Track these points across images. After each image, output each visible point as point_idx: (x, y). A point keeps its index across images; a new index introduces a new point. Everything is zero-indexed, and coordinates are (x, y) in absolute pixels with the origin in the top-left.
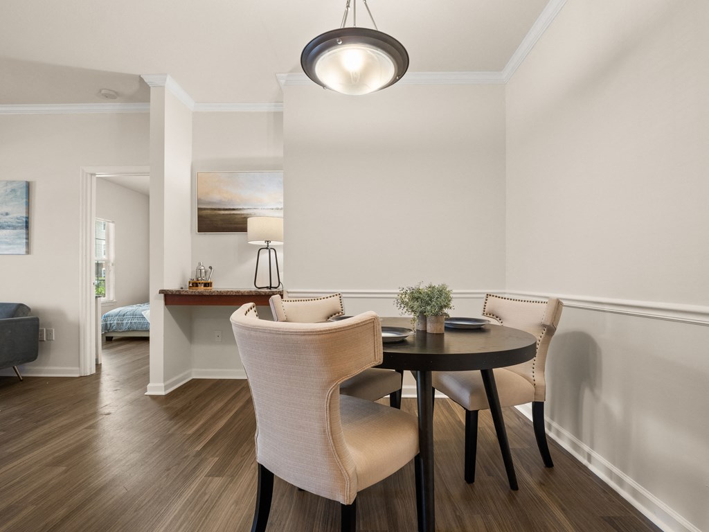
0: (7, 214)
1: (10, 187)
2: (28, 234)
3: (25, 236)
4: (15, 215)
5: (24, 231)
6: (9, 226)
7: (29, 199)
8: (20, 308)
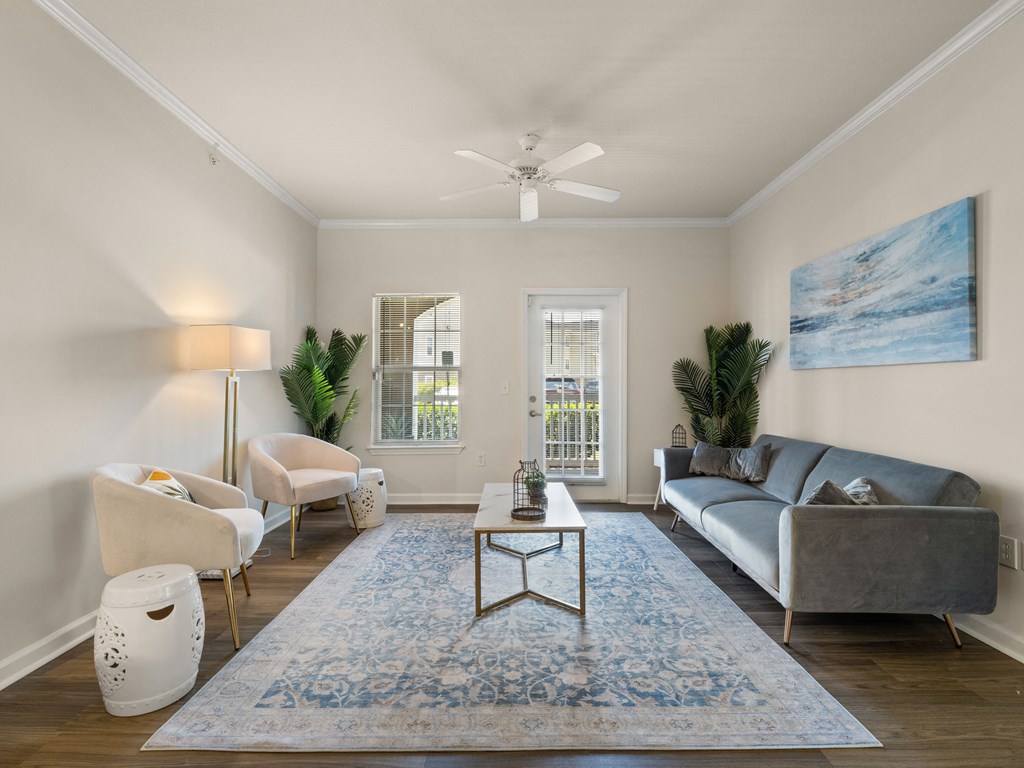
0: (933, 280)
1: (936, 223)
2: (975, 314)
3: (968, 320)
4: (948, 279)
5: (966, 309)
6: (937, 304)
7: (975, 236)
8: (956, 484)
